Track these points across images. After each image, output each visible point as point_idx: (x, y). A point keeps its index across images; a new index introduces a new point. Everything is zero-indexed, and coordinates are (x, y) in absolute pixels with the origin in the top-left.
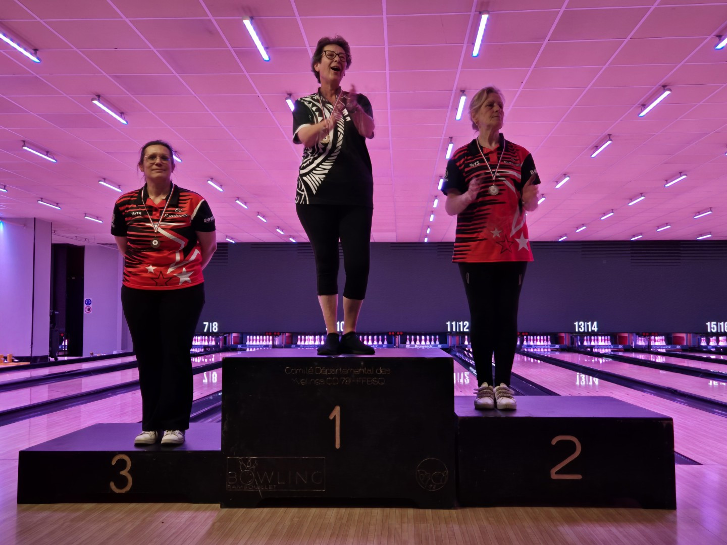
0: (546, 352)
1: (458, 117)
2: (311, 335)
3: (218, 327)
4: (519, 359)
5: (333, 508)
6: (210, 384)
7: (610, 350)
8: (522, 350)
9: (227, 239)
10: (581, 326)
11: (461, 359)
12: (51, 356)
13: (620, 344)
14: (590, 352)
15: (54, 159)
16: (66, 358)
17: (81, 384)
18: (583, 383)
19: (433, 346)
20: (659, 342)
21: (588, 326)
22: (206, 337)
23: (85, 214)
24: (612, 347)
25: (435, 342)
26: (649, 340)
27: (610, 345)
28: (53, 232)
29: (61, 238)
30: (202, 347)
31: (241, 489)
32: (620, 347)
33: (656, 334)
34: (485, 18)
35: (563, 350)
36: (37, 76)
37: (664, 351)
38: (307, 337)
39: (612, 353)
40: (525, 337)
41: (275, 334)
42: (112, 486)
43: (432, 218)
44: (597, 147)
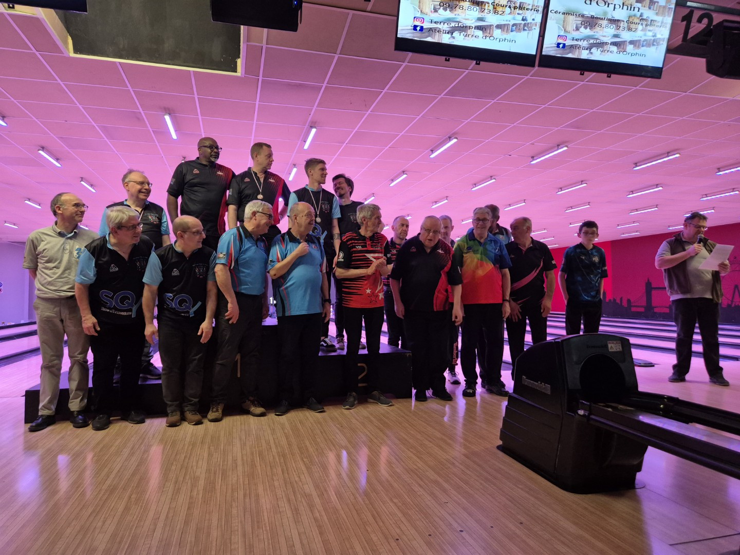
34: (313, 131)
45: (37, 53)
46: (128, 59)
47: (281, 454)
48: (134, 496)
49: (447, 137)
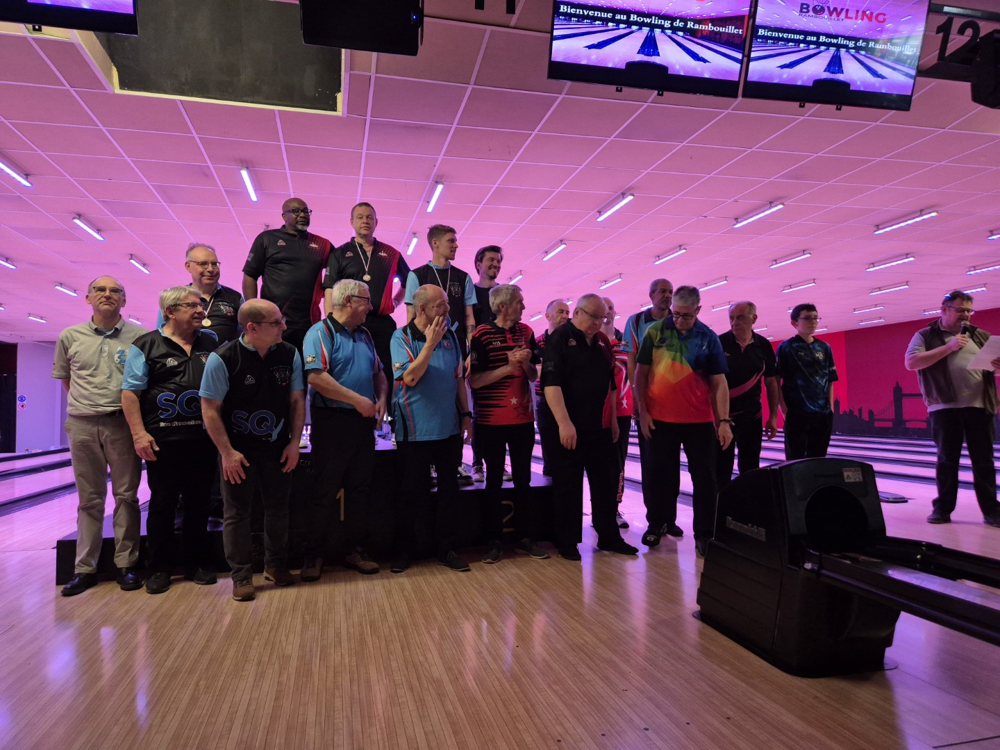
45: (72, 90)
46: (192, 96)
47: (399, 624)
48: (202, 683)
49: (619, 193)
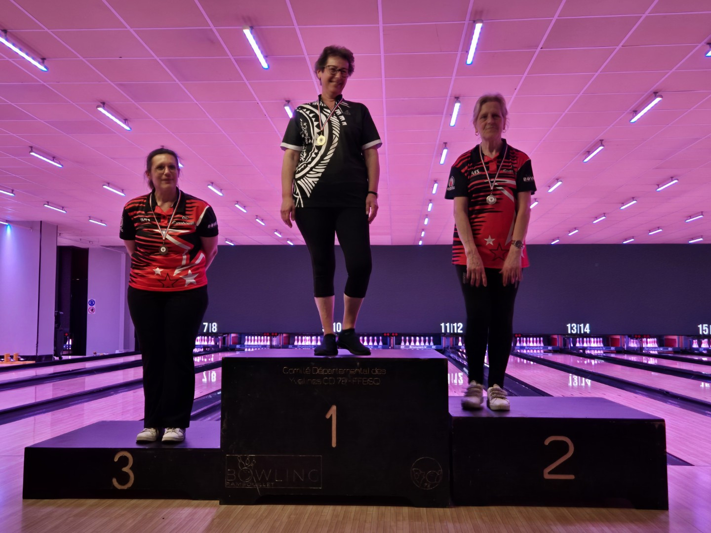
0: (539, 353)
1: (453, 123)
2: (307, 335)
3: (218, 327)
4: (512, 360)
5: (329, 506)
6: (209, 383)
7: (602, 352)
8: (515, 351)
9: (227, 242)
10: (574, 328)
11: (455, 360)
12: (56, 355)
13: (612, 346)
14: (582, 354)
15: (60, 164)
16: (70, 357)
17: (84, 382)
18: (576, 384)
19: (428, 347)
20: (651, 344)
21: (580, 328)
22: (206, 337)
23: (90, 217)
24: (604, 349)
25: (429, 343)
26: (641, 342)
27: (602, 347)
28: (58, 234)
29: (65, 241)
30: (202, 347)
31: (239, 486)
32: (613, 348)
33: (648, 336)
34: (478, 27)
35: (555, 351)
36: (45, 84)
37: (656, 353)
38: (304, 338)
39: (604, 355)
40: (518, 339)
41: (273, 334)
42: (115, 482)
43: (426, 221)
44: (589, 153)
